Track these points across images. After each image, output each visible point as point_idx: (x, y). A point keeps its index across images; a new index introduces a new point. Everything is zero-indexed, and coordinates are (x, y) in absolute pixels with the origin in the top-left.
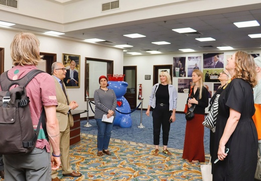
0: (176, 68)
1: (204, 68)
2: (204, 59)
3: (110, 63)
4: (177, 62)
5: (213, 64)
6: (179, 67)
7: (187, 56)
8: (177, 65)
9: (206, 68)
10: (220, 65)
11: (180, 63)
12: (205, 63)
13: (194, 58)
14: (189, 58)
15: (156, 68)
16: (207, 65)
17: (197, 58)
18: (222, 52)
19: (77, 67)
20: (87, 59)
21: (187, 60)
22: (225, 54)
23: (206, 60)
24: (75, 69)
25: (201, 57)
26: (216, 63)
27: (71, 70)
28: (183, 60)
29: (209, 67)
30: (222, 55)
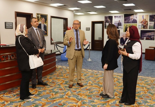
0: (106, 23)
1: (125, 23)
2: (124, 17)
3: (66, 20)
4: (107, 19)
5: (130, 21)
6: (109, 22)
7: (113, 16)
8: (107, 21)
9: (126, 23)
10: (135, 21)
11: (109, 20)
12: (125, 20)
13: (118, 17)
14: (115, 16)
15: (94, 23)
16: (126, 21)
17: (120, 16)
18: (136, 13)
19: (46, 22)
20: (52, 17)
21: (113, 18)
22: (138, 15)
23: (126, 18)
24: (44, 24)
25: (123, 16)
26: (132, 20)
27: (42, 24)
28: (111, 18)
29: (128, 23)
30: (136, 15)
